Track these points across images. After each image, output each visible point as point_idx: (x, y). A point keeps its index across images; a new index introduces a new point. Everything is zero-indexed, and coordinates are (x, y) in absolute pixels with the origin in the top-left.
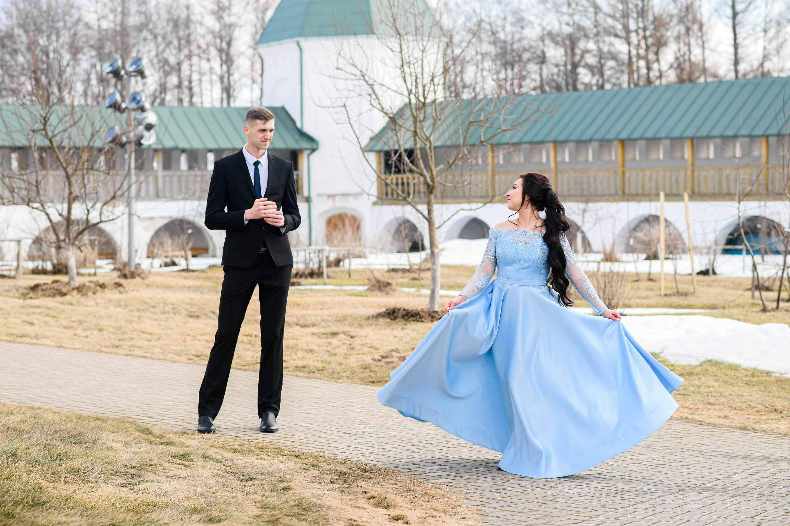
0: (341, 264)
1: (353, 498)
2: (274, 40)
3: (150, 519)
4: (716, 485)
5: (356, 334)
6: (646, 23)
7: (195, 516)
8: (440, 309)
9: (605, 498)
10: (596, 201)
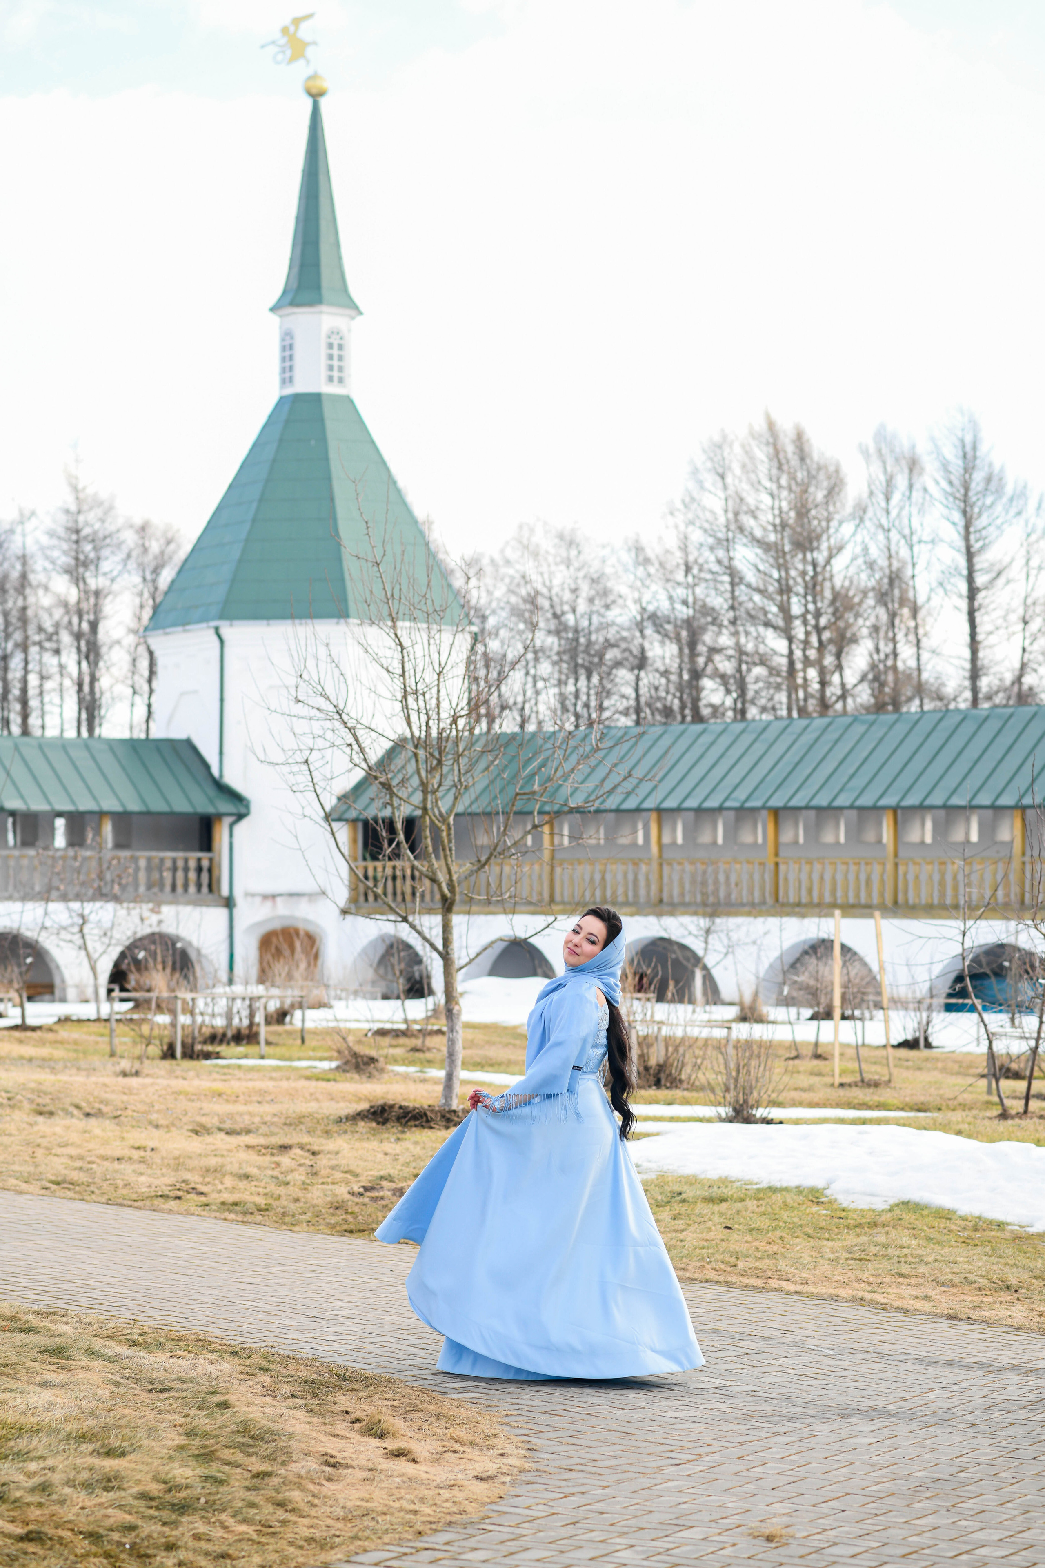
0: (288, 1019)
1: (327, 1421)
2: (174, 624)
3: (16, 1450)
4: (901, 1407)
5: (321, 1148)
6: (819, 605)
7: (84, 1446)
8: (461, 1107)
9: (724, 1427)
10: (729, 914)
